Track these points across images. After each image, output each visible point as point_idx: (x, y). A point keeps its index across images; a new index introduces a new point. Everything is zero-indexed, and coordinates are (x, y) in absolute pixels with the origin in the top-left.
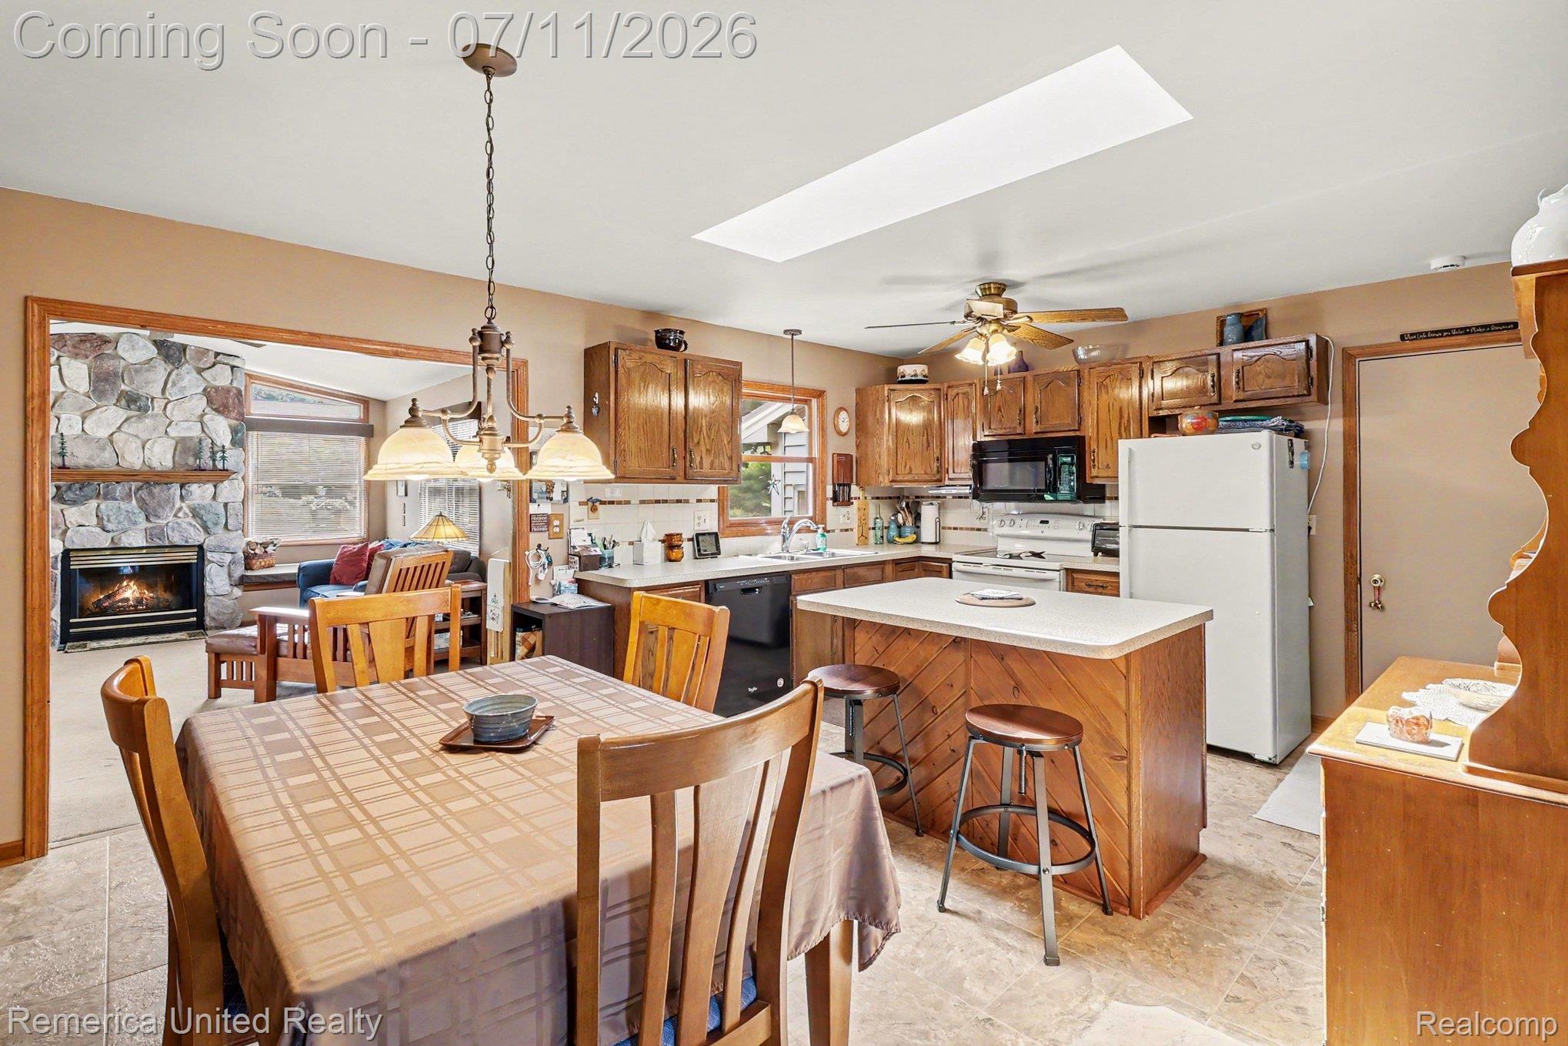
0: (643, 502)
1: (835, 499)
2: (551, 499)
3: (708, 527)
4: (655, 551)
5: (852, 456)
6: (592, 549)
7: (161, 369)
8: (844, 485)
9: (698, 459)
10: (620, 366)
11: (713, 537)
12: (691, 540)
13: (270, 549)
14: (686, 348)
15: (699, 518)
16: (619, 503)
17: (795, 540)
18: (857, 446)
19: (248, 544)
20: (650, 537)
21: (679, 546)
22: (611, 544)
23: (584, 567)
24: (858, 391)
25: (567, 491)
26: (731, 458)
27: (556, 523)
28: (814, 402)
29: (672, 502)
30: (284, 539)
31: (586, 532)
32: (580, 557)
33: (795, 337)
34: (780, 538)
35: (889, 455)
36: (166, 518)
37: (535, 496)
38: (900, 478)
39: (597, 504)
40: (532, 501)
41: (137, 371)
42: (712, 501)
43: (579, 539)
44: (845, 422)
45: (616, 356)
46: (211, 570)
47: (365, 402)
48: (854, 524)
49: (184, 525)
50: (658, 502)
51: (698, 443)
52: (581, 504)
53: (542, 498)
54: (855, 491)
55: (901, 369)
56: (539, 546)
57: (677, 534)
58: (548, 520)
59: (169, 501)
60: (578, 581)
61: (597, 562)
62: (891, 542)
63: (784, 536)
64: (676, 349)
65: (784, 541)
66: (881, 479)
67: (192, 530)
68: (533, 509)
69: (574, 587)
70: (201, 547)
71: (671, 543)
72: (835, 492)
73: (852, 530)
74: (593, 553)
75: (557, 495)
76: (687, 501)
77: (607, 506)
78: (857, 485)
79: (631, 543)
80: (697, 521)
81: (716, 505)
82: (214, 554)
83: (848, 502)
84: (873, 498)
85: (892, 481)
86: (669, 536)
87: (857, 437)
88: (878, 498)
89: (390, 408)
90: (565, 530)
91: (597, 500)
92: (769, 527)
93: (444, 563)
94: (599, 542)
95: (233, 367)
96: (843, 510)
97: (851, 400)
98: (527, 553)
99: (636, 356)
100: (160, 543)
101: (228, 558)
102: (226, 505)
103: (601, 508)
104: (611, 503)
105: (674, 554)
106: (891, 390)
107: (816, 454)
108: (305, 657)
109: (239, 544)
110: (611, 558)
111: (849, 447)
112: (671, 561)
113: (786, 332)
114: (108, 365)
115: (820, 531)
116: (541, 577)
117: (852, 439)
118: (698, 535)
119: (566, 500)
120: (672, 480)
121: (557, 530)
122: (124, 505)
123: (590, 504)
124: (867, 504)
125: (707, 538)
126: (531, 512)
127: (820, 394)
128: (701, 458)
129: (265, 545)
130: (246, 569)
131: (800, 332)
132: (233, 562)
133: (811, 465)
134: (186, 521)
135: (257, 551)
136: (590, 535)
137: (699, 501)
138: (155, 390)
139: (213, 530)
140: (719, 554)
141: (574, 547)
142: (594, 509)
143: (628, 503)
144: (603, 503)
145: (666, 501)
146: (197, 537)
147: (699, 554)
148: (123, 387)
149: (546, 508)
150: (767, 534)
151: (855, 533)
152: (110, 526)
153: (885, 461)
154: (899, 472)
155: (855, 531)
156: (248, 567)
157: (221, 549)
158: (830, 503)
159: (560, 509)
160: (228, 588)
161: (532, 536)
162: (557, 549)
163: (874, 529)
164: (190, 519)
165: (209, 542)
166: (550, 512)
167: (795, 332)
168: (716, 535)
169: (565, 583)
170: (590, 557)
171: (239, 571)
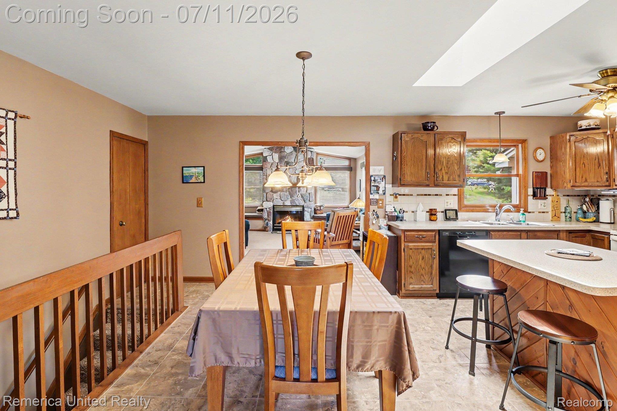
0: (418, 195)
1: (534, 195)
2: (378, 193)
3: (452, 207)
4: (423, 216)
5: (546, 173)
6: (394, 213)
7: (294, 153)
8: (541, 188)
9: (441, 177)
10: (403, 140)
11: (454, 212)
12: (442, 212)
13: (322, 208)
14: (438, 128)
15: (447, 203)
16: (408, 195)
17: (503, 215)
18: (551, 167)
19: (316, 206)
20: (421, 210)
21: (435, 215)
22: (402, 211)
23: (389, 220)
24: (551, 138)
25: (385, 190)
26: (459, 176)
27: (381, 202)
28: (520, 145)
29: (433, 195)
30: (326, 205)
31: (392, 206)
32: (388, 216)
33: (501, 115)
34: (495, 214)
35: (570, 171)
36: (295, 197)
37: (372, 192)
38: (578, 184)
39: (398, 195)
40: (371, 194)
41: (289, 155)
42: (454, 195)
43: (389, 209)
44: (541, 154)
45: (401, 136)
46: (306, 213)
47: (349, 159)
48: (549, 209)
49: (299, 199)
50: (425, 195)
51: (441, 169)
52: (391, 195)
53: (375, 193)
54: (549, 191)
55: (580, 123)
56: (374, 211)
57: (434, 209)
58: (377, 201)
59: (296, 192)
60: (387, 225)
61: (397, 218)
62: (578, 220)
63: (496, 213)
64: (432, 129)
65: (497, 215)
66: (565, 185)
67: (301, 201)
68: (371, 197)
69: (387, 227)
70: (303, 206)
71: (432, 213)
72: (534, 192)
73: (548, 212)
74: (394, 215)
75: (381, 192)
76: (441, 195)
77: (402, 196)
78: (551, 188)
79: (413, 212)
80: (446, 204)
81: (457, 197)
82: (306, 209)
83: (545, 197)
84: (564, 196)
85: (572, 186)
86: (431, 210)
87: (551, 162)
88: (568, 196)
89: (357, 160)
90: (384, 205)
91: (398, 194)
92: (490, 208)
93: (354, 215)
94: (398, 210)
95: (311, 152)
96: (540, 202)
97: (547, 143)
98: (369, 213)
99: (410, 135)
100: (294, 205)
101: (310, 210)
102: (309, 193)
103: (399, 197)
104: (404, 195)
105: (433, 217)
106: (572, 135)
107: (521, 172)
108: (317, 243)
109: (313, 206)
110: (403, 217)
111: (546, 168)
112: (431, 220)
113: (496, 113)
114: (283, 154)
115: (522, 212)
116: (374, 222)
117: (548, 163)
118: (446, 210)
119: (384, 194)
120: (428, 186)
121: (381, 205)
122: (286, 194)
123: (395, 195)
124: (559, 199)
125: (451, 212)
126: (370, 198)
127: (523, 142)
128: (443, 176)
129: (320, 207)
130: (315, 214)
131: (504, 112)
132: (311, 211)
133: (518, 178)
134: (300, 198)
135: (318, 208)
136: (394, 207)
137: (447, 195)
138: (293, 161)
139: (306, 201)
140: (458, 219)
141: (387, 212)
142: (396, 197)
143: (412, 195)
144: (400, 195)
145: (429, 195)
146: (302, 203)
147: (447, 219)
148: (286, 160)
149: (377, 196)
150: (488, 212)
151: (550, 215)
152: (282, 199)
153: (568, 175)
154: (577, 181)
155: (550, 213)
156: (315, 213)
157: (308, 207)
158: (530, 198)
159: (382, 197)
160: (310, 219)
161: (371, 206)
162: (381, 212)
163: (565, 212)
164: (301, 198)
165: (305, 205)
166: (378, 198)
167: (500, 113)
168: (456, 211)
169: (383, 225)
170: (392, 216)
171: (313, 214)
